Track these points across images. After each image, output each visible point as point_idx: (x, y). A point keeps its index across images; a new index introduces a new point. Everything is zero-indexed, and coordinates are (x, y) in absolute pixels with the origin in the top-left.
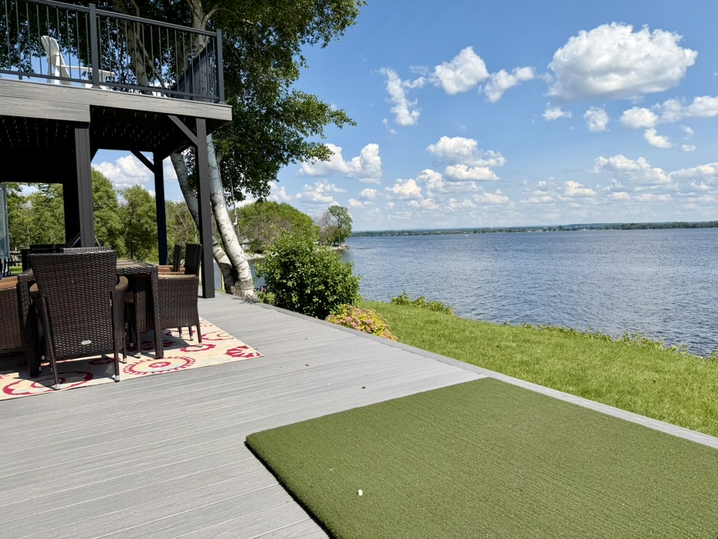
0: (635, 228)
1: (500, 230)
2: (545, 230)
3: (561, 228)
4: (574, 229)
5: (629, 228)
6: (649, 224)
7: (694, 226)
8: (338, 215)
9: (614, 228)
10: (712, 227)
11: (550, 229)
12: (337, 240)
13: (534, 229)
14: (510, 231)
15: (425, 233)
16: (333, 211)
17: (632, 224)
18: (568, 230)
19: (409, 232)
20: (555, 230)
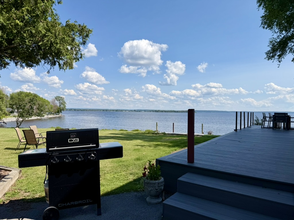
0: (160, 112)
1: (113, 110)
2: (129, 111)
3: (135, 110)
4: (139, 111)
5: (157, 112)
6: (164, 111)
7: (177, 112)
8: (59, 100)
9: (152, 111)
10: (182, 112)
11: (131, 111)
12: (58, 112)
13: (126, 110)
14: (117, 111)
15: (82, 110)
16: (58, 98)
17: (159, 110)
18: (137, 111)
19: (74, 109)
20: (133, 111)
